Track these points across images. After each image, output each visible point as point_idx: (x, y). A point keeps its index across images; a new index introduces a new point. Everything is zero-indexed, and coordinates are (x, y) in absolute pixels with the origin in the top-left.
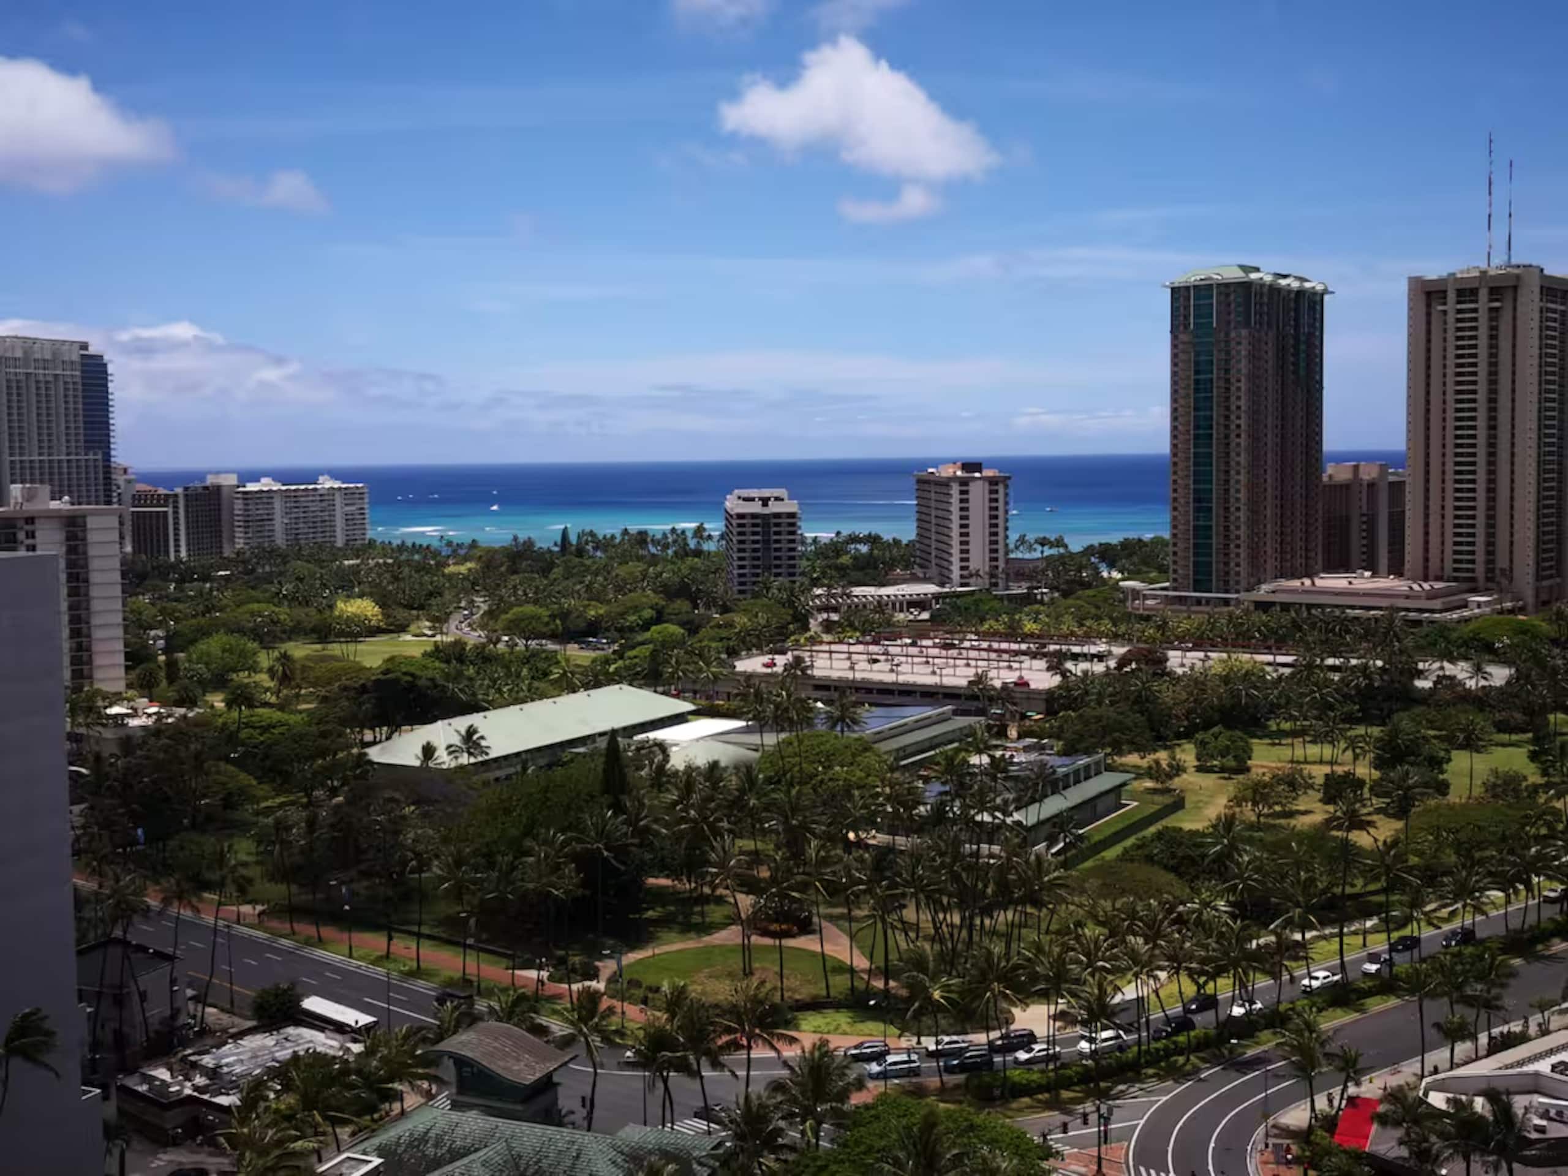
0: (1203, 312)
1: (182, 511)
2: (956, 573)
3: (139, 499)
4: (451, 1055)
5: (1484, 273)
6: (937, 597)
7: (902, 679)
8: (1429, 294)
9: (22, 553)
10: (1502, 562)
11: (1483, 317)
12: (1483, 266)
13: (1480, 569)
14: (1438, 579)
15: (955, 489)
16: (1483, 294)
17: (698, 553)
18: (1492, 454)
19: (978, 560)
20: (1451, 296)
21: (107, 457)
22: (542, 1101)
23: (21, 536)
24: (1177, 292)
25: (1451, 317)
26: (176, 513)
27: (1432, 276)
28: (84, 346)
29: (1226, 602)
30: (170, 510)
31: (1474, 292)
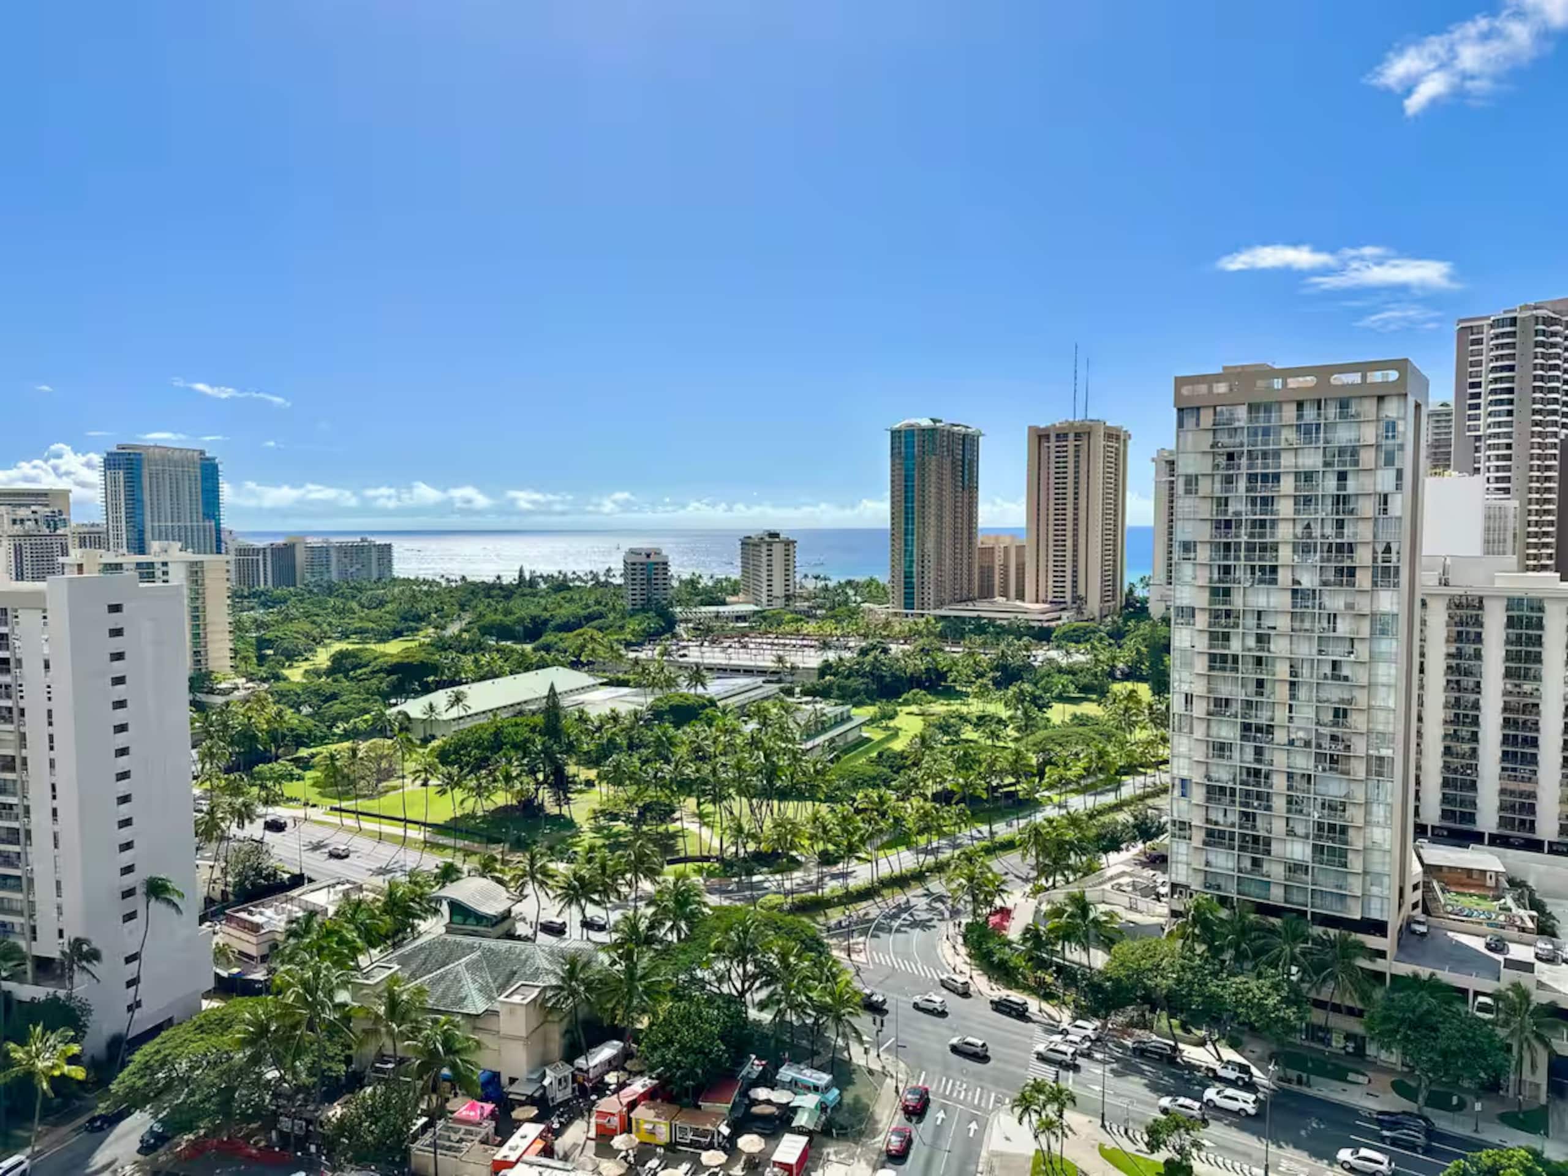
0: (909, 445)
1: (269, 559)
2: (764, 599)
3: (242, 551)
4: (446, 898)
5: (1072, 424)
6: (755, 613)
7: (733, 662)
8: (1040, 437)
9: (159, 584)
10: (1081, 592)
11: (1071, 450)
12: (1071, 420)
13: (1068, 598)
14: (1044, 602)
15: (764, 548)
16: (1071, 436)
17: (607, 584)
18: (1075, 530)
19: (778, 590)
20: (1053, 438)
21: (218, 524)
22: (506, 925)
23: (158, 573)
24: (895, 434)
25: (1053, 449)
26: (265, 560)
27: (1042, 426)
28: (202, 453)
29: (922, 615)
30: (261, 557)
31: (1066, 435)
